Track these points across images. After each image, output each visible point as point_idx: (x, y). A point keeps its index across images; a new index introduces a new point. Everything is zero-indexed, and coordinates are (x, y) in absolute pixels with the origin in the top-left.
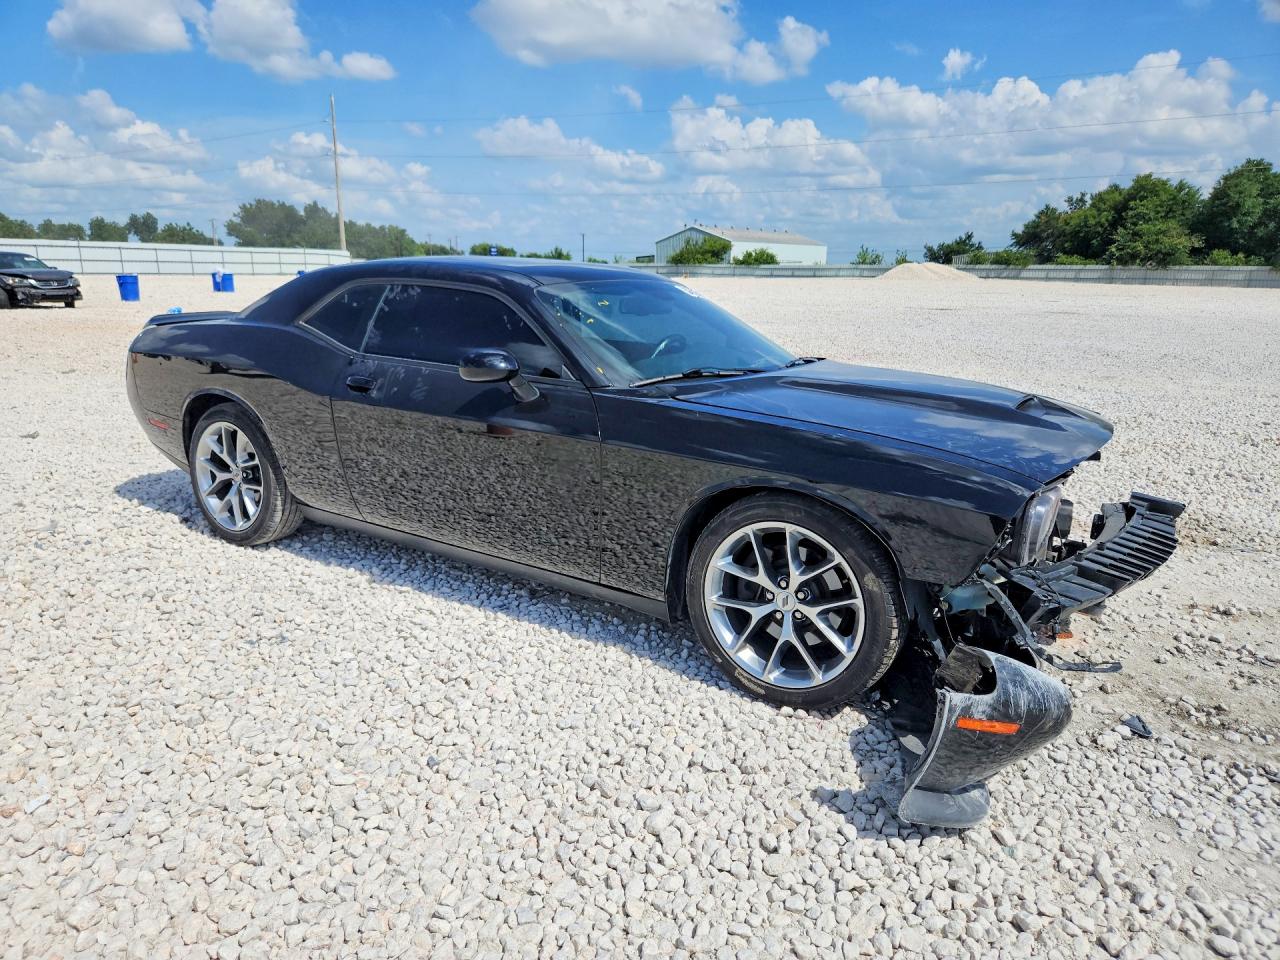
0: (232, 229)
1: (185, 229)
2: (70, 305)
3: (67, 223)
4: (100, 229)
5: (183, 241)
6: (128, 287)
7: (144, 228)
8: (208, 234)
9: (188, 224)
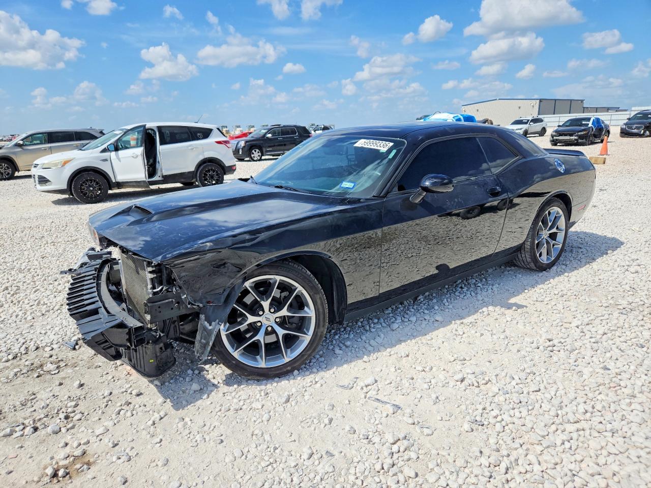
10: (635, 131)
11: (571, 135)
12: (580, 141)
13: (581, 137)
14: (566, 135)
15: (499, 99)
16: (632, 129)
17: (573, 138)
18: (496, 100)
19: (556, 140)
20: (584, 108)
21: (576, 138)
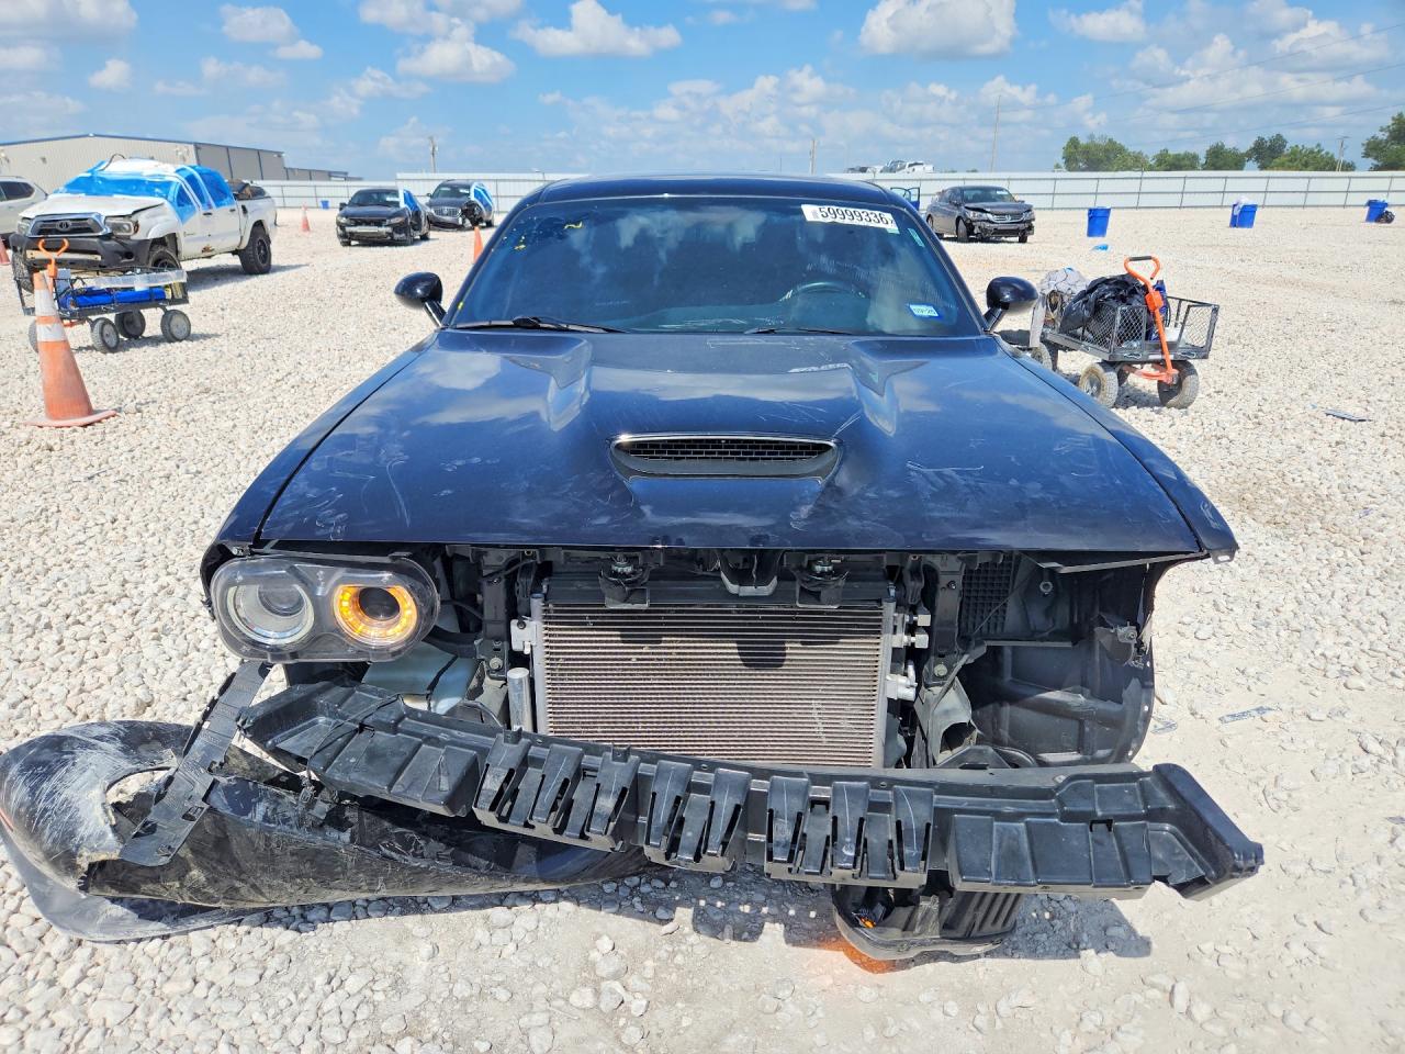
0: (1373, 149)
1: (1312, 152)
2: (1023, 240)
3: (1182, 152)
4: (1217, 157)
5: (1305, 166)
6: (1098, 221)
7: (1269, 154)
8: (1340, 158)
9: (1319, 145)
10: (448, 219)
11: (379, 224)
12: (397, 236)
13: (397, 228)
14: (368, 223)
15: (96, 135)
16: (443, 215)
17: (384, 230)
18: (87, 136)
19: (352, 233)
20: (287, 169)
21: (389, 229)
